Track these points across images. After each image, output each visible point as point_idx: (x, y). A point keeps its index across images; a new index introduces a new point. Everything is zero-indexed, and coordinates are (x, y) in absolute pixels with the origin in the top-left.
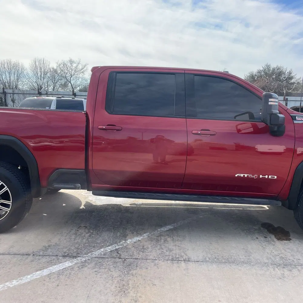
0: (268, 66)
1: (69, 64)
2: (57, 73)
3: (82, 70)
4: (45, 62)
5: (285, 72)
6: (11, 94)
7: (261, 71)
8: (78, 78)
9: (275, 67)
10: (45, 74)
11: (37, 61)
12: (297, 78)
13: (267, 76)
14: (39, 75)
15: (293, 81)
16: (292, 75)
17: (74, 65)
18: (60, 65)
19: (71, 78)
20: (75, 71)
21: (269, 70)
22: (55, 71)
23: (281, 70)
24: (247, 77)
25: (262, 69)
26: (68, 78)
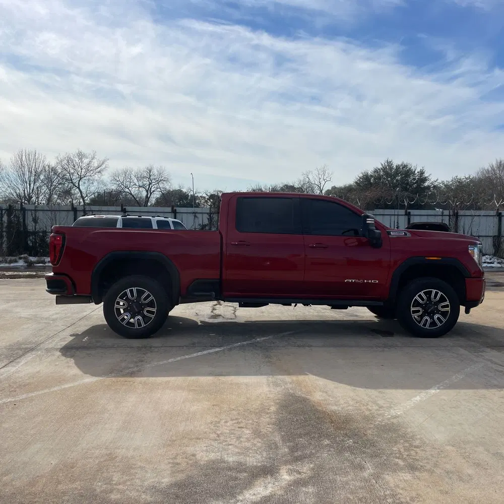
0: (389, 164)
1: (77, 160)
2: (55, 174)
3: (99, 169)
4: (37, 157)
5: (414, 172)
6: (33, 212)
7: (379, 169)
8: (91, 182)
9: (400, 164)
10: (37, 175)
11: (24, 154)
12: (432, 180)
13: (388, 177)
14: (27, 177)
15: (426, 184)
16: (426, 175)
17: (86, 161)
18: (61, 161)
19: (79, 181)
20: (88, 170)
21: (391, 168)
22: (54, 170)
23: (408, 169)
24: (359, 178)
25: (380, 167)
26: (76, 181)
